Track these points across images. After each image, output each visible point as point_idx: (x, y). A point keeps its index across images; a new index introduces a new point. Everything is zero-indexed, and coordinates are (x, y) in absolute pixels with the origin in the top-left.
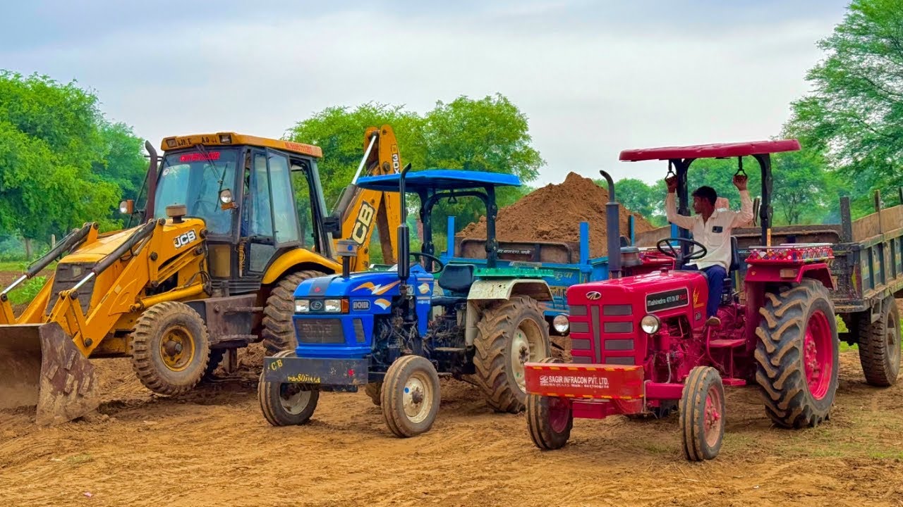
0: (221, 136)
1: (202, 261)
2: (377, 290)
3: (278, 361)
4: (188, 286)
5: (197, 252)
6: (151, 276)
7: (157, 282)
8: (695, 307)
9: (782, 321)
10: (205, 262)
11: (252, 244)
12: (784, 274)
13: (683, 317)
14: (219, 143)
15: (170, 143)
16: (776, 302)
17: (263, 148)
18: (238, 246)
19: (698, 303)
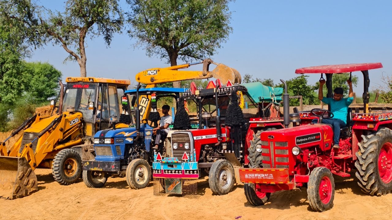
2: (126, 134)
3: (87, 162)
4: (75, 140)
5: (79, 126)
6: (60, 138)
7: (62, 139)
8: (325, 141)
9: (368, 149)
10: (82, 130)
12: (369, 126)
13: (317, 146)
14: (88, 81)
15: (69, 79)
16: (365, 140)
19: (326, 139)
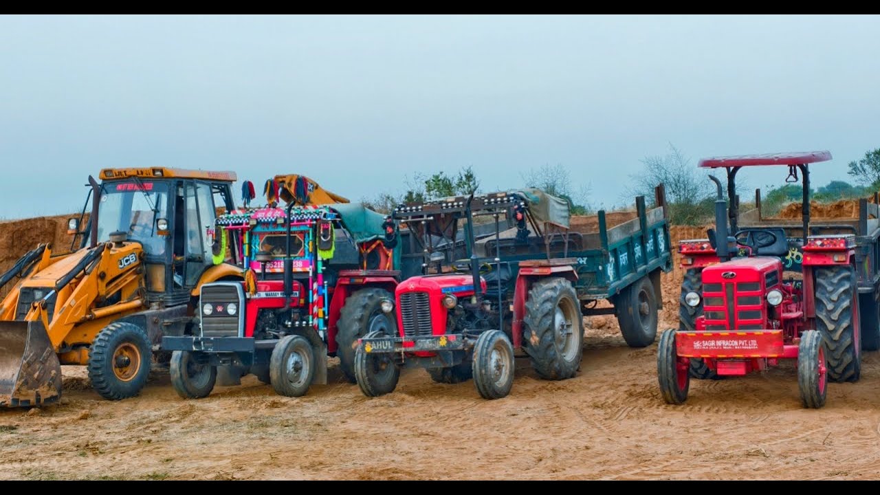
0: (154, 170)
1: (141, 280)
4: (130, 300)
5: (136, 272)
6: (100, 291)
7: (105, 296)
14: (152, 175)
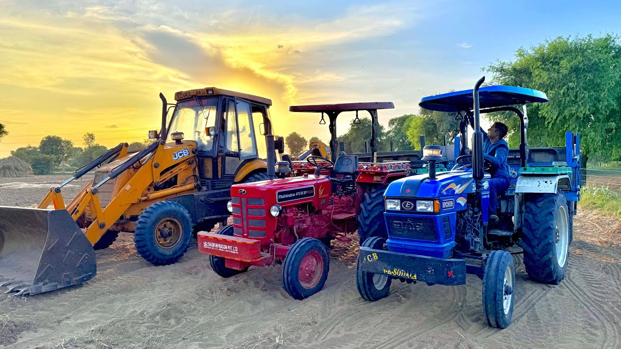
0: (207, 90)
1: (195, 169)
3: (373, 254)
4: (184, 184)
5: (190, 162)
6: (154, 178)
7: (158, 183)
8: (320, 197)
10: (197, 169)
11: (227, 157)
12: (376, 178)
13: (310, 204)
14: (206, 94)
15: (179, 95)
17: (233, 97)
18: (216, 159)
19: (322, 195)
